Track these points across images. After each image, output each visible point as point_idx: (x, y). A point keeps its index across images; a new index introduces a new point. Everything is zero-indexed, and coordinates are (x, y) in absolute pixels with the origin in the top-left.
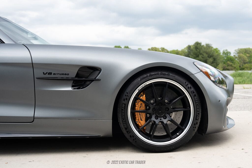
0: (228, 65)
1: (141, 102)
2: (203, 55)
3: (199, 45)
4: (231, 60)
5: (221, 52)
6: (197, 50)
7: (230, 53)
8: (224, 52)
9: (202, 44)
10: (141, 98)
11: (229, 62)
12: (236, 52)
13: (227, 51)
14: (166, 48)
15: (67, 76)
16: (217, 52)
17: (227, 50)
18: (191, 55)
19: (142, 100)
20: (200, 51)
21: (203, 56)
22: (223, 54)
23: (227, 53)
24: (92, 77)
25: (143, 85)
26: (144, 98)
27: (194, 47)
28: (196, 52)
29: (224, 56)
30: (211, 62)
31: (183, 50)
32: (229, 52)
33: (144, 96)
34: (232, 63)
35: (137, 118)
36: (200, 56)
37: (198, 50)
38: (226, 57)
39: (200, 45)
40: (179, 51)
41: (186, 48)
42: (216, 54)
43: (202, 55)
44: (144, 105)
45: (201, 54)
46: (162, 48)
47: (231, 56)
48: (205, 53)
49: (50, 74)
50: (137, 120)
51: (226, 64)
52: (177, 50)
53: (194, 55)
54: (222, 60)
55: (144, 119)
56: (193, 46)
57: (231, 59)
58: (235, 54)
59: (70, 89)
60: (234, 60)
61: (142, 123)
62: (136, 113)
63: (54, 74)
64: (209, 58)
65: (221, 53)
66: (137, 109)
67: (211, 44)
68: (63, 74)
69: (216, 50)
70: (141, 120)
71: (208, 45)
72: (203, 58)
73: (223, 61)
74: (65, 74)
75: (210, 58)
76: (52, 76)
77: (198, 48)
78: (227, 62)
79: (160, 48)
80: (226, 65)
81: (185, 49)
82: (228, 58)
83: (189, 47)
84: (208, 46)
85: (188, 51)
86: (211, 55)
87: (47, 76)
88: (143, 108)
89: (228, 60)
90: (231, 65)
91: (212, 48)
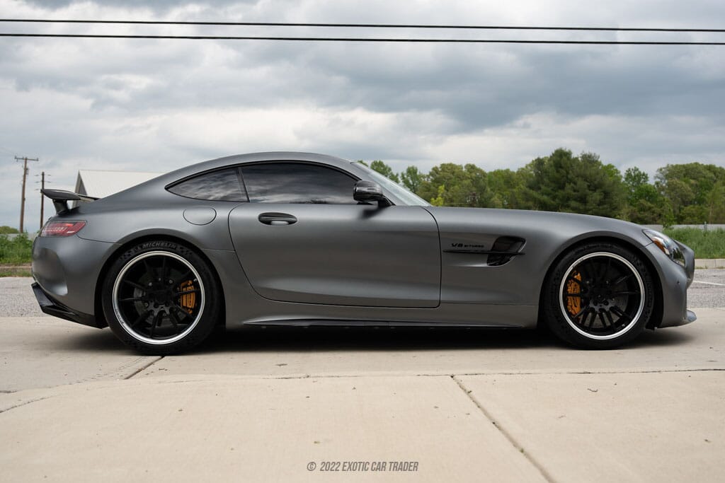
0: (642, 209)
1: (575, 283)
2: (575, 183)
3: (565, 158)
4: (648, 194)
5: (623, 173)
6: (560, 169)
7: (645, 177)
8: (629, 175)
9: (574, 155)
10: (575, 277)
11: (642, 201)
12: (661, 175)
13: (637, 172)
14: (478, 166)
15: (480, 249)
16: (611, 174)
17: (636, 169)
18: (543, 184)
19: (576, 280)
20: (568, 173)
21: (575, 186)
22: (626, 179)
23: (637, 177)
24: (513, 251)
25: (579, 261)
26: (578, 277)
27: (552, 162)
28: (557, 175)
29: (629, 185)
30: (598, 202)
31: (523, 169)
32: (644, 174)
33: (579, 274)
34: (652, 202)
35: (570, 304)
36: (568, 186)
37: (563, 171)
38: (636, 186)
39: (569, 158)
40: (514, 172)
41: (530, 165)
42: (609, 180)
43: (572, 184)
44: (578, 287)
45: (570, 181)
46: (470, 165)
47: (650, 185)
48: (580, 179)
49: (461, 245)
50: (569, 307)
51: (635, 206)
52: (507, 171)
53: (553, 185)
54: (624, 195)
55: (578, 306)
56: (550, 160)
57: (648, 192)
58: (658, 180)
59: (485, 265)
60: (657, 196)
61: (577, 310)
62: (569, 297)
63: (465, 246)
64: (591, 192)
65: (621, 176)
66: (570, 292)
67: (597, 154)
68: (476, 246)
69: (610, 170)
70: (576, 306)
71: (590, 156)
72: (575, 191)
73: (628, 199)
74: (479, 246)
75: (594, 190)
76: (463, 248)
77: (563, 165)
78: (637, 200)
79: (464, 165)
80: (636, 209)
81: (529, 168)
82: (640, 189)
83: (539, 163)
84: (589, 160)
85: (536, 173)
86: (596, 182)
87: (457, 248)
88: (578, 291)
89: (641, 197)
90: (650, 208)
91: (600, 164)
